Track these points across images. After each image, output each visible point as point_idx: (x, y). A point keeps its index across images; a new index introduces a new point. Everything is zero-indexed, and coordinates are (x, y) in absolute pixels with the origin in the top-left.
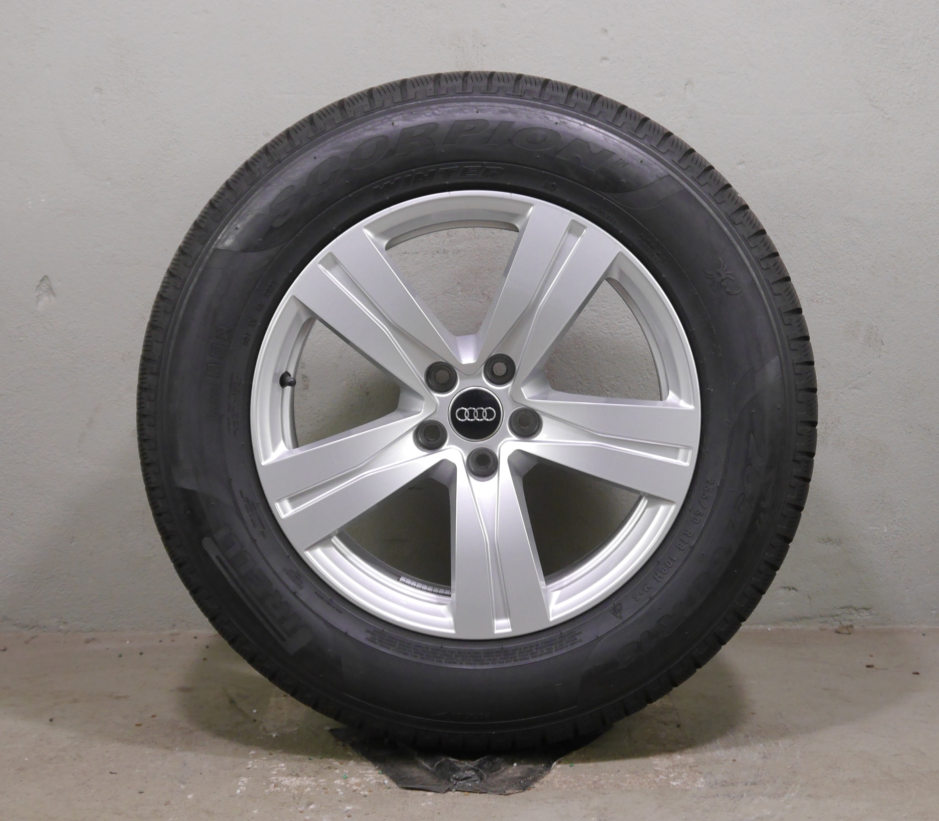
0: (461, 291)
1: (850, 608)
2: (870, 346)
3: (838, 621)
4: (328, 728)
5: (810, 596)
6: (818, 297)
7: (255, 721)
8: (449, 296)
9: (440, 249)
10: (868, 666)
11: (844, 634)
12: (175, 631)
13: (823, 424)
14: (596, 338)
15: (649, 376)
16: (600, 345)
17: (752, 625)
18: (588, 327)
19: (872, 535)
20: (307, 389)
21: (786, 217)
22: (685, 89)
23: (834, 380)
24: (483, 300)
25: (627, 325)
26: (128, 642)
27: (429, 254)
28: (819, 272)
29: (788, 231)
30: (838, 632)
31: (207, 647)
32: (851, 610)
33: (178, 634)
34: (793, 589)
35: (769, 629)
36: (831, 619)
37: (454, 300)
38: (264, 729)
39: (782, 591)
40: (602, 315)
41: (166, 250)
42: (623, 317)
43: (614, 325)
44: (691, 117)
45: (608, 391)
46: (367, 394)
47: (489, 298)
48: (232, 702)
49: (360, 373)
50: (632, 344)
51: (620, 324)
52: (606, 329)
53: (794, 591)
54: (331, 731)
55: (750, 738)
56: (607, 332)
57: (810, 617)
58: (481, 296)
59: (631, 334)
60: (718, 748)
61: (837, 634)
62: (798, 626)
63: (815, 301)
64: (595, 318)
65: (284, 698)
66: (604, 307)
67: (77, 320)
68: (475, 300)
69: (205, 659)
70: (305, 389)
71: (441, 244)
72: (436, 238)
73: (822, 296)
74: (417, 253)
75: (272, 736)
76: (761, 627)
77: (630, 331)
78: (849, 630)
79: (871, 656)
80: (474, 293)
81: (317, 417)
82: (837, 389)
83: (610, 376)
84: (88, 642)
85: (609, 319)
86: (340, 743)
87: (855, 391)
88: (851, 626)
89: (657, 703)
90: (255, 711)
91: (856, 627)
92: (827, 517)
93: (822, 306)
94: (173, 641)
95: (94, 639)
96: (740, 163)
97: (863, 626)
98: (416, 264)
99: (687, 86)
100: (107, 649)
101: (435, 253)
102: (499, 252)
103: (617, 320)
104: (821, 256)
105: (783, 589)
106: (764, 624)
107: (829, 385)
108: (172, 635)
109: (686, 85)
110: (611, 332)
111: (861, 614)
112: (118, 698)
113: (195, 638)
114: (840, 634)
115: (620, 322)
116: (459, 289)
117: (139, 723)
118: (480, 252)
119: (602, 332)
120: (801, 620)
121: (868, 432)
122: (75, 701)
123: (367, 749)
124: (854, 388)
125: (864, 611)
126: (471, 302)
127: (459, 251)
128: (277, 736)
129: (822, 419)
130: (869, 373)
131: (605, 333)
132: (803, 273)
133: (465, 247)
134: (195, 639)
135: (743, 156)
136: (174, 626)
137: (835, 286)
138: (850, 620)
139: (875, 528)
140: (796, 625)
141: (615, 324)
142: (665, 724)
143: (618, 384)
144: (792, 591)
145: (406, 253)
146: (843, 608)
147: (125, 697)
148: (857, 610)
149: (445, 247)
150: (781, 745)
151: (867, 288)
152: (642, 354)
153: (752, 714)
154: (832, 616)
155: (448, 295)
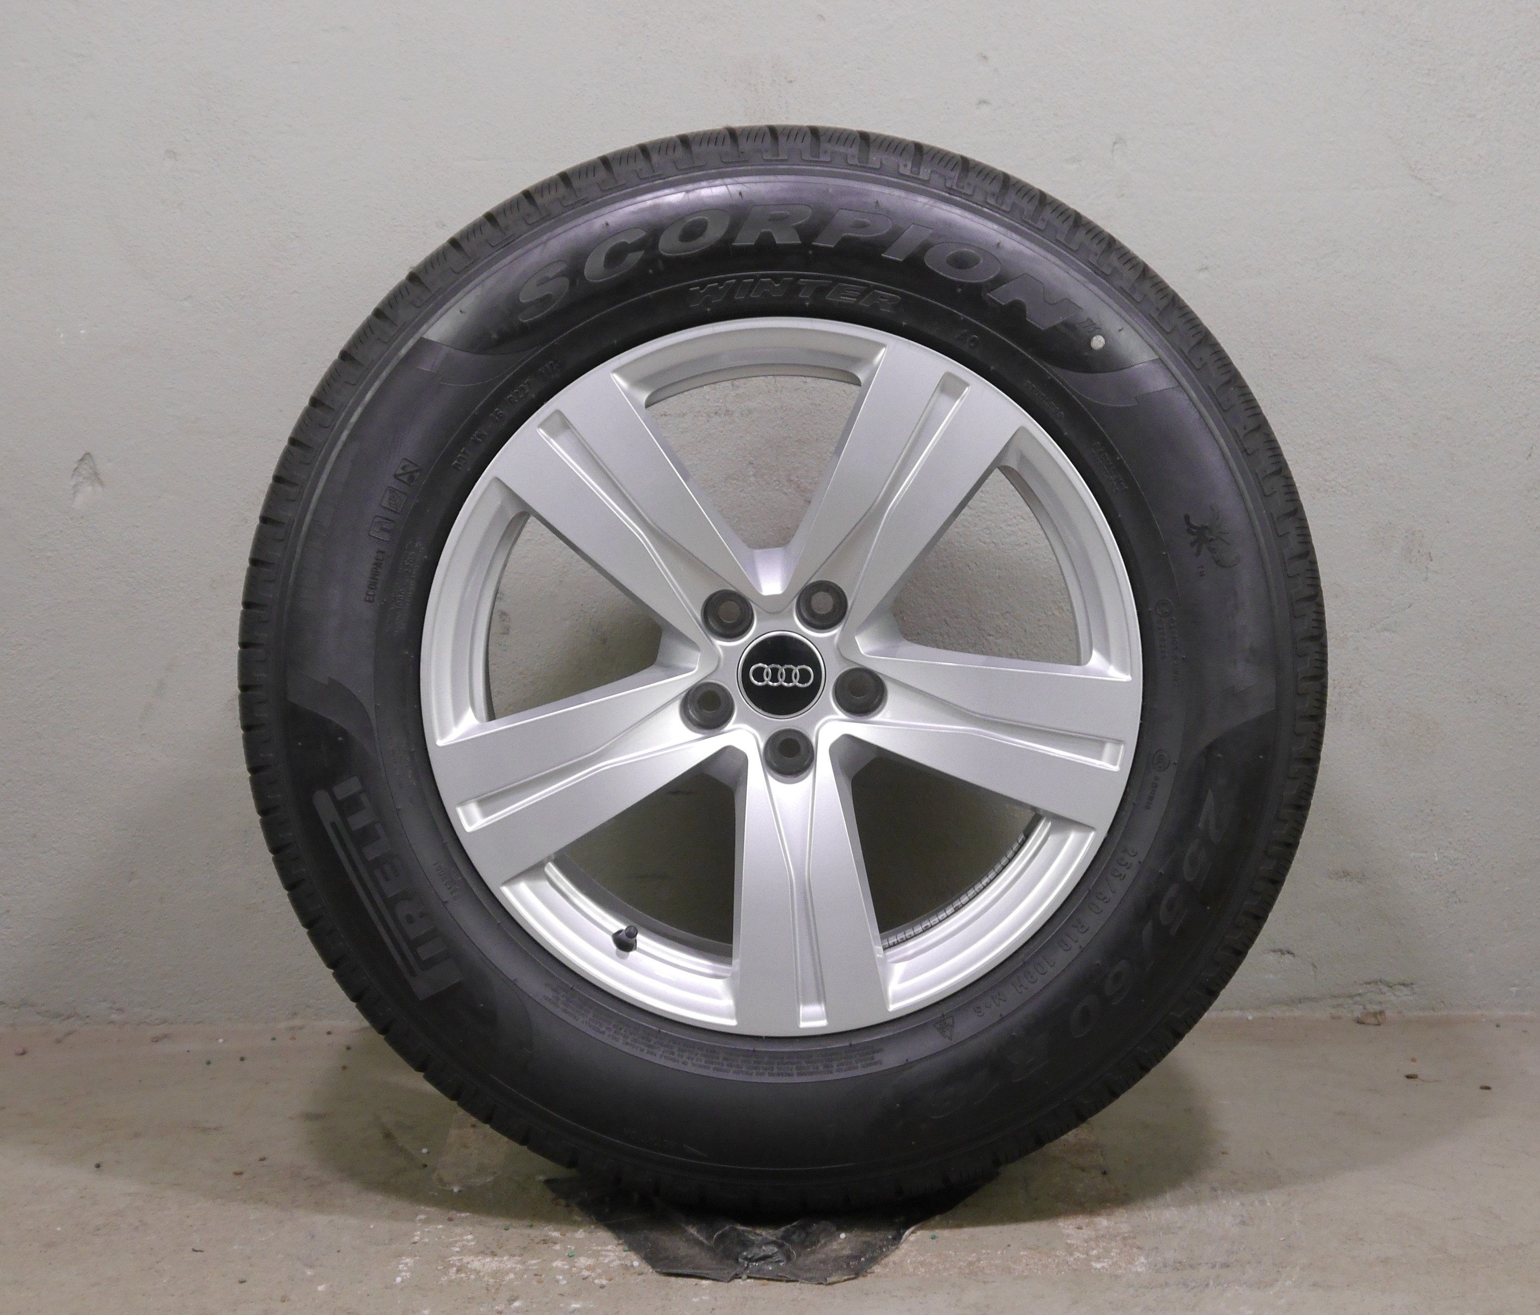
0: (754, 475)
1: (1379, 983)
2: (1410, 562)
3: (1361, 1004)
4: (542, 1178)
5: (1316, 964)
6: (1328, 484)
7: (425, 1166)
8: (735, 484)
9: (720, 409)
10: (1408, 1077)
11: (1369, 1024)
12: (298, 1022)
13: (1335, 688)
14: (970, 550)
15: (1057, 613)
16: (978, 563)
17: (1222, 1011)
18: (958, 533)
19: (1415, 866)
20: (508, 634)
21: (1275, 355)
22: (1113, 151)
23: (1353, 617)
24: (790, 490)
25: (1021, 530)
26: (221, 1040)
27: (702, 416)
28: (1329, 443)
29: (1278, 379)
30: (1360, 1022)
31: (349, 1048)
32: (1381, 987)
33: (301, 1028)
34: (1289, 952)
35: (1250, 1018)
36: (1350, 1001)
37: (743, 490)
38: (441, 1180)
39: (1271, 958)
40: (980, 514)
41: (281, 411)
42: (1015, 517)
43: (1000, 530)
44: (1123, 195)
45: (990, 635)
46: (604, 641)
47: (798, 487)
48: (388, 1135)
49: (593, 608)
50: (1028, 560)
51: (1009, 528)
52: (987, 536)
53: (1290, 957)
54: (548, 1182)
55: (1219, 1192)
56: (988, 541)
57: (1315, 998)
58: (787, 484)
59: (1026, 543)
60: (1167, 1206)
61: (1359, 1026)
62: (1296, 1013)
63: (1321, 489)
64: (970, 519)
65: (472, 1130)
66: (984, 501)
67: (138, 525)
68: (777, 490)
69: (344, 1068)
70: (504, 634)
71: (721, 401)
72: (714, 392)
73: (1334, 483)
74: (684, 415)
75: (452, 1191)
76: (1237, 1013)
77: (1024, 540)
78: (1377, 1018)
79: (1414, 1060)
80: (774, 479)
81: (523, 678)
82: (1358, 632)
83: (993, 612)
84: (156, 1040)
85: (991, 520)
86: (562, 1202)
87: (1387, 634)
88: (1382, 1012)
89: (1070, 1136)
90: (425, 1151)
91: (1389, 1014)
92: (1342, 838)
93: (1333, 499)
94: (293, 1038)
95: (166, 1036)
96: (1201, 270)
97: (1400, 1012)
98: (682, 433)
99: (1116, 147)
100: (188, 1051)
101: (712, 415)
102: (815, 412)
103: (1004, 522)
104: (1331, 419)
105: (1271, 953)
106: (1241, 1009)
107: (1345, 625)
108: (292, 1028)
109: (1115, 143)
110: (995, 541)
111: (1397, 993)
112: (205, 1130)
113: (329, 1033)
114: (1363, 1026)
115: (1009, 525)
116: (751, 473)
117: (237, 1170)
118: (784, 413)
119: (981, 541)
120: (1300, 1002)
121: (1407, 701)
122: (137, 1135)
123: (607, 1210)
124: (1385, 630)
125: (1403, 988)
126: (771, 493)
127: (750, 412)
128: (460, 1191)
129: (1334, 680)
130: (1410, 606)
131: (985, 543)
132: (1303, 446)
133: (760, 406)
134: (330, 1035)
135: (1206, 257)
136: (295, 1014)
137: (1355, 467)
138: (1381, 1003)
139: (1421, 854)
140: (1292, 1011)
141: (1001, 528)
142: (1083, 1170)
143: (1007, 624)
144: (1287, 956)
145: (666, 415)
146: (1369, 983)
147: (215, 1129)
148: (1391, 987)
149: (728, 405)
150: (1269, 1204)
151: (1406, 469)
152: (1045, 576)
153: (1223, 1153)
154: (1351, 997)
155: (733, 482)
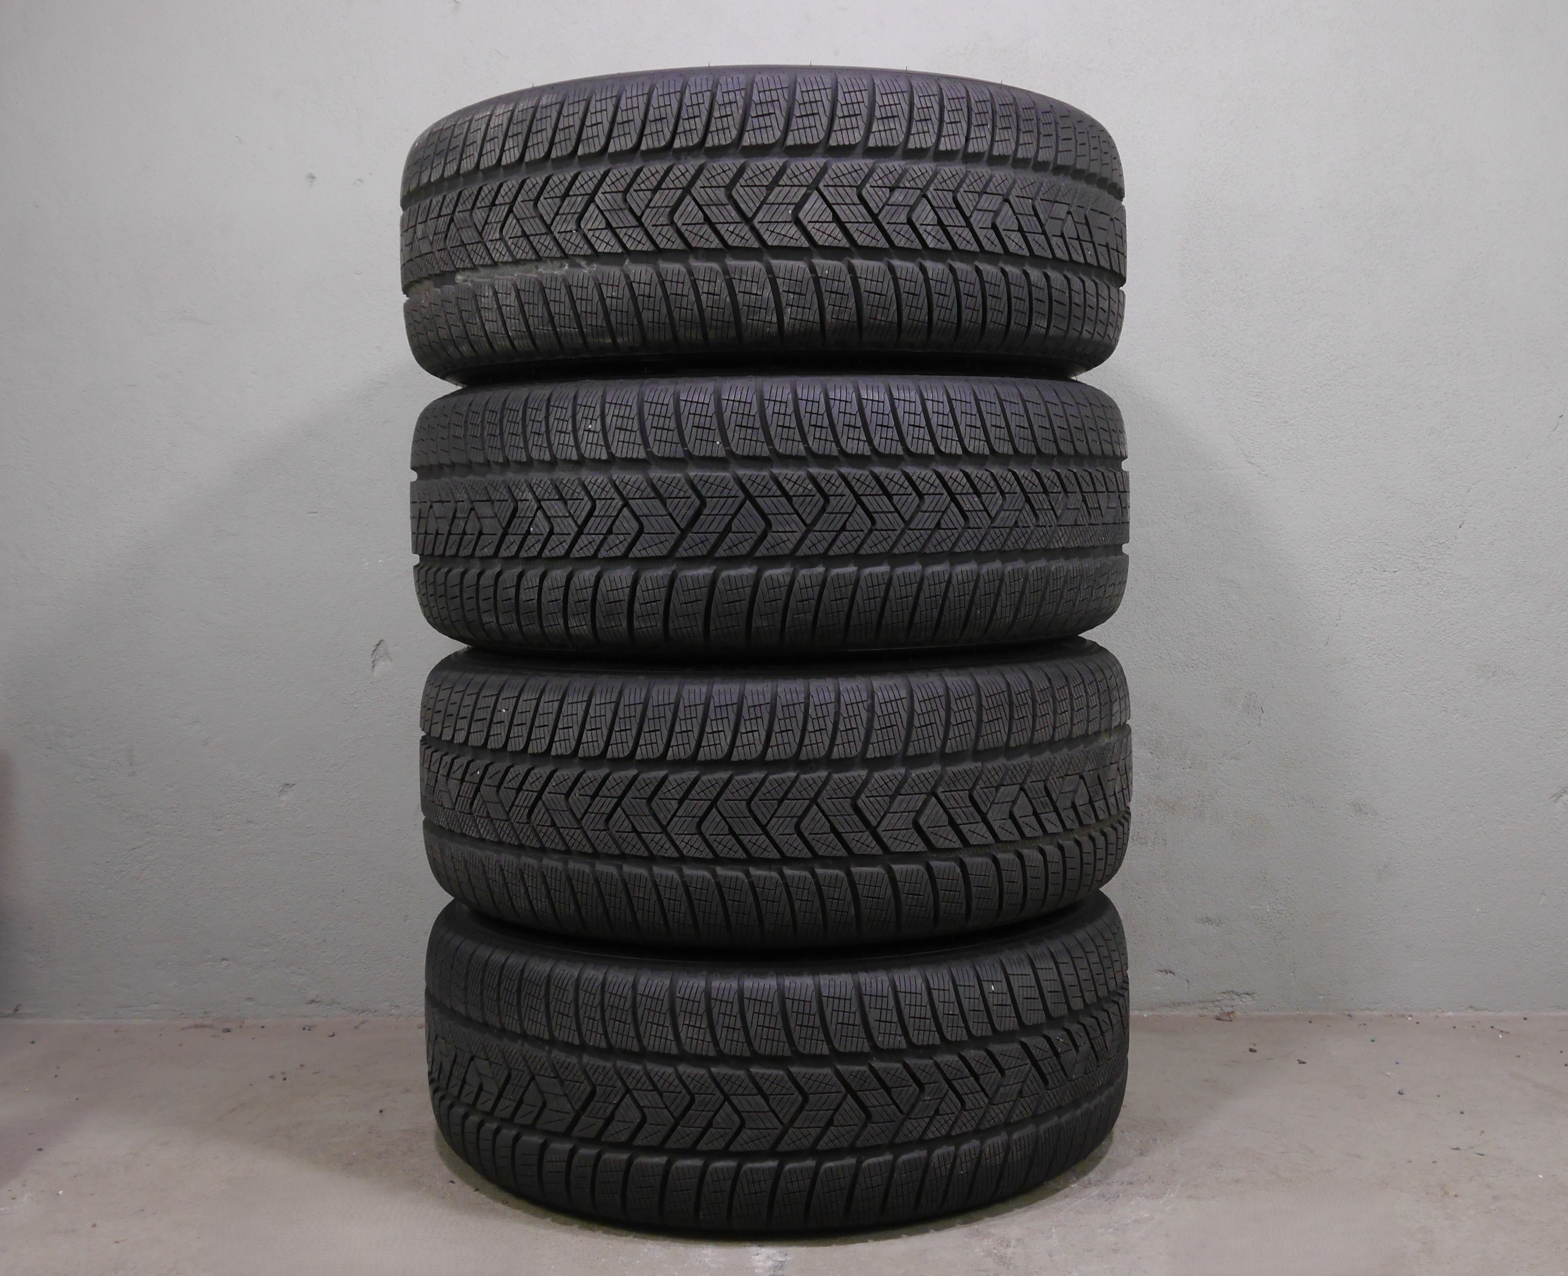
1: (1231, 993)
2: (1249, 713)
3: (1219, 1007)
5: (1189, 980)
11: (1224, 1021)
19: (1254, 915)
30: (1218, 1019)
32: (1232, 995)
34: (1171, 972)
35: (1145, 1016)
36: (1211, 1004)
39: (1159, 975)
53: (1172, 975)
57: (1189, 1002)
61: (1218, 1022)
62: (1176, 1012)
63: (1189, 666)
67: (415, 687)
76: (1137, 1013)
78: (1230, 1016)
82: (1215, 759)
87: (1234, 761)
88: (1232, 1012)
91: (1238, 1013)
97: (1245, 1012)
105: (1159, 973)
106: (1139, 1010)
107: (1206, 755)
111: (1243, 999)
114: (1220, 1022)
120: (1178, 1005)
121: (1247, 805)
125: (1246, 996)
130: (1249, 743)
138: (1232, 1006)
139: (1258, 906)
140: (1173, 1011)
144: (1169, 974)
146: (1224, 993)
148: (1239, 995)
154: (1213, 1002)
